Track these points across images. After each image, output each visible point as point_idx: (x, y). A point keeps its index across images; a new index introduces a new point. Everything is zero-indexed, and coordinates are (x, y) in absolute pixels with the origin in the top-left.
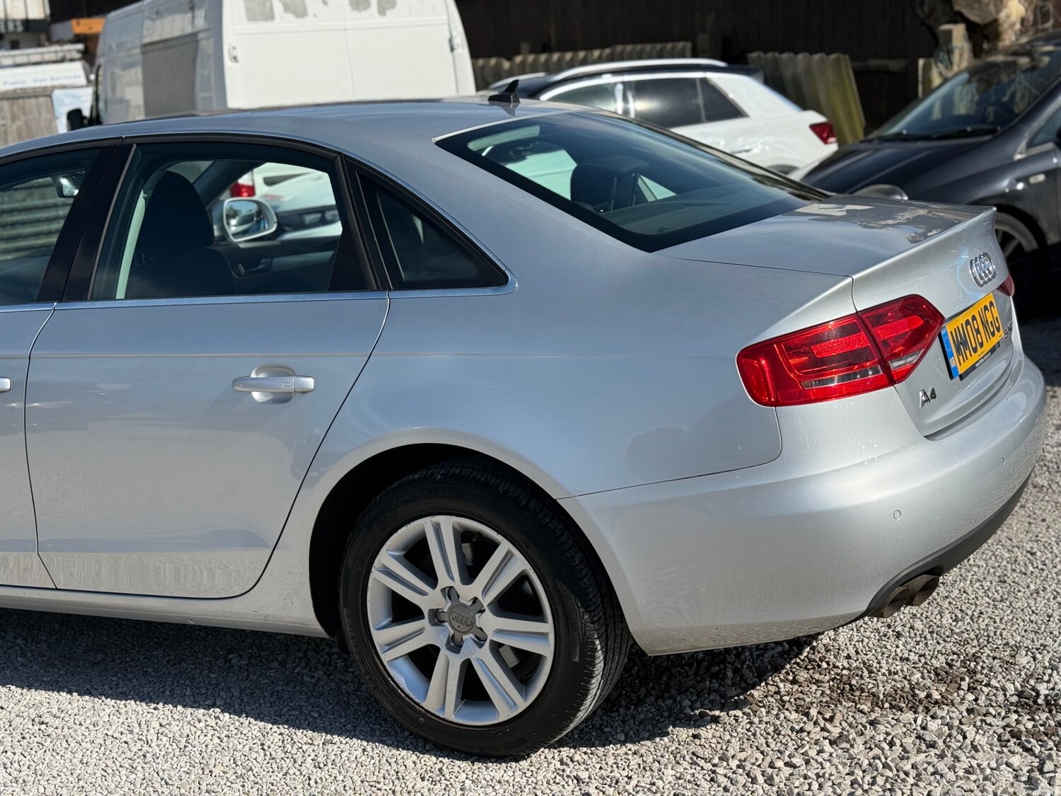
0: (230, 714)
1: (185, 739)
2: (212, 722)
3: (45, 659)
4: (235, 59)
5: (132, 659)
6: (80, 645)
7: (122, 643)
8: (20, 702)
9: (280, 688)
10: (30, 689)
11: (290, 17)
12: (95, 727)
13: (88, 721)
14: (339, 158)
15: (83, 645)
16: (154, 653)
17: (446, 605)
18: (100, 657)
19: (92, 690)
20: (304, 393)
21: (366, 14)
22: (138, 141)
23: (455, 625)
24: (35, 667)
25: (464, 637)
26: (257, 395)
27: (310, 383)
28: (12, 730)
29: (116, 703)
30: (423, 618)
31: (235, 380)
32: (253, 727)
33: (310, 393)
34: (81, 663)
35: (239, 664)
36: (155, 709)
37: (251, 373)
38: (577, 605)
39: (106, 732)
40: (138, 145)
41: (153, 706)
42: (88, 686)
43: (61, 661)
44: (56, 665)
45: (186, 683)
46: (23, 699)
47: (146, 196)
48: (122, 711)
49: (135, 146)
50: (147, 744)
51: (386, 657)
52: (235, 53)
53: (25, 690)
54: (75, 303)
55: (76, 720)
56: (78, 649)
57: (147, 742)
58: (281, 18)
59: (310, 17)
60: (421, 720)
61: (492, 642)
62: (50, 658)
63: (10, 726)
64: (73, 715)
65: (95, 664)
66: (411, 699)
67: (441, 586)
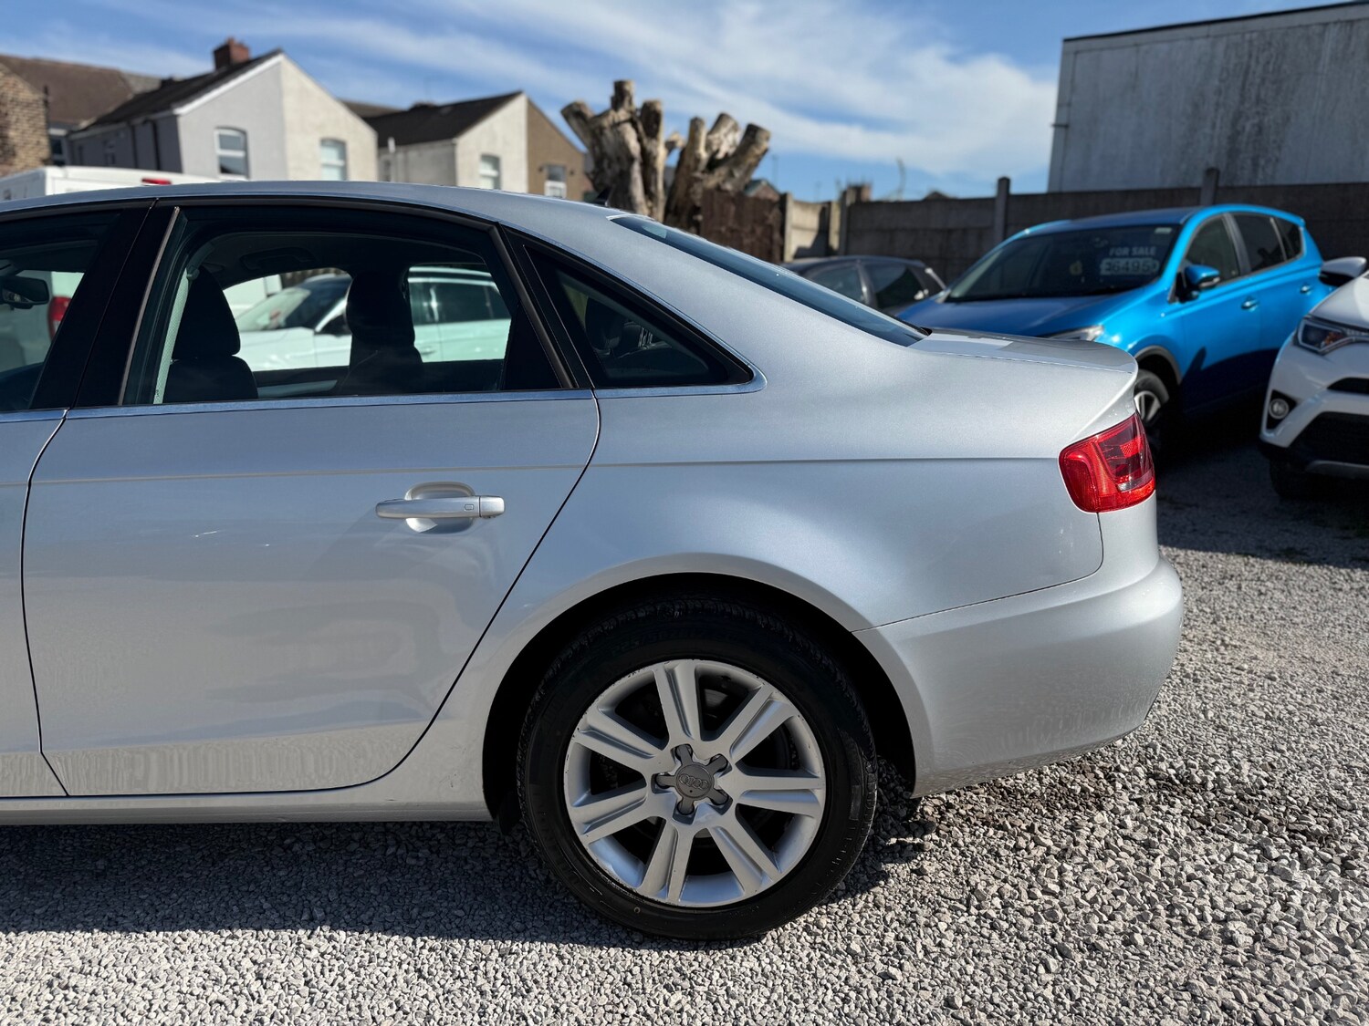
0: (346, 931)
1: (303, 979)
2: (325, 946)
3: (21, 877)
5: (150, 862)
6: (64, 850)
7: (124, 840)
8: (12, 955)
9: (386, 880)
10: (20, 931)
12: (156, 982)
13: (141, 974)
14: (496, 230)
15: (69, 849)
16: (177, 849)
17: (674, 767)
18: (101, 864)
19: (120, 920)
20: (489, 517)
22: (182, 203)
23: (686, 789)
24: (13, 894)
25: (697, 804)
26: (413, 523)
27: (497, 504)
28: (19, 1007)
29: (167, 936)
30: (644, 785)
31: (379, 504)
32: (391, 946)
33: (497, 518)
34: (77, 877)
35: (305, 851)
36: (233, 937)
37: (405, 494)
38: (861, 754)
39: (177, 988)
40: (181, 207)
41: (226, 933)
42: (110, 914)
43: (46, 878)
44: (41, 886)
45: (251, 889)
46: (15, 949)
47: (191, 276)
48: (184, 947)
49: (177, 209)
50: (253, 999)
51: (585, 840)
53: (12, 935)
54: (99, 410)
55: (120, 975)
56: (63, 856)
57: (252, 995)
60: (637, 910)
61: (739, 806)
62: (27, 875)
63: (13, 999)
64: (110, 965)
65: (99, 876)
66: (621, 886)
67: (671, 745)
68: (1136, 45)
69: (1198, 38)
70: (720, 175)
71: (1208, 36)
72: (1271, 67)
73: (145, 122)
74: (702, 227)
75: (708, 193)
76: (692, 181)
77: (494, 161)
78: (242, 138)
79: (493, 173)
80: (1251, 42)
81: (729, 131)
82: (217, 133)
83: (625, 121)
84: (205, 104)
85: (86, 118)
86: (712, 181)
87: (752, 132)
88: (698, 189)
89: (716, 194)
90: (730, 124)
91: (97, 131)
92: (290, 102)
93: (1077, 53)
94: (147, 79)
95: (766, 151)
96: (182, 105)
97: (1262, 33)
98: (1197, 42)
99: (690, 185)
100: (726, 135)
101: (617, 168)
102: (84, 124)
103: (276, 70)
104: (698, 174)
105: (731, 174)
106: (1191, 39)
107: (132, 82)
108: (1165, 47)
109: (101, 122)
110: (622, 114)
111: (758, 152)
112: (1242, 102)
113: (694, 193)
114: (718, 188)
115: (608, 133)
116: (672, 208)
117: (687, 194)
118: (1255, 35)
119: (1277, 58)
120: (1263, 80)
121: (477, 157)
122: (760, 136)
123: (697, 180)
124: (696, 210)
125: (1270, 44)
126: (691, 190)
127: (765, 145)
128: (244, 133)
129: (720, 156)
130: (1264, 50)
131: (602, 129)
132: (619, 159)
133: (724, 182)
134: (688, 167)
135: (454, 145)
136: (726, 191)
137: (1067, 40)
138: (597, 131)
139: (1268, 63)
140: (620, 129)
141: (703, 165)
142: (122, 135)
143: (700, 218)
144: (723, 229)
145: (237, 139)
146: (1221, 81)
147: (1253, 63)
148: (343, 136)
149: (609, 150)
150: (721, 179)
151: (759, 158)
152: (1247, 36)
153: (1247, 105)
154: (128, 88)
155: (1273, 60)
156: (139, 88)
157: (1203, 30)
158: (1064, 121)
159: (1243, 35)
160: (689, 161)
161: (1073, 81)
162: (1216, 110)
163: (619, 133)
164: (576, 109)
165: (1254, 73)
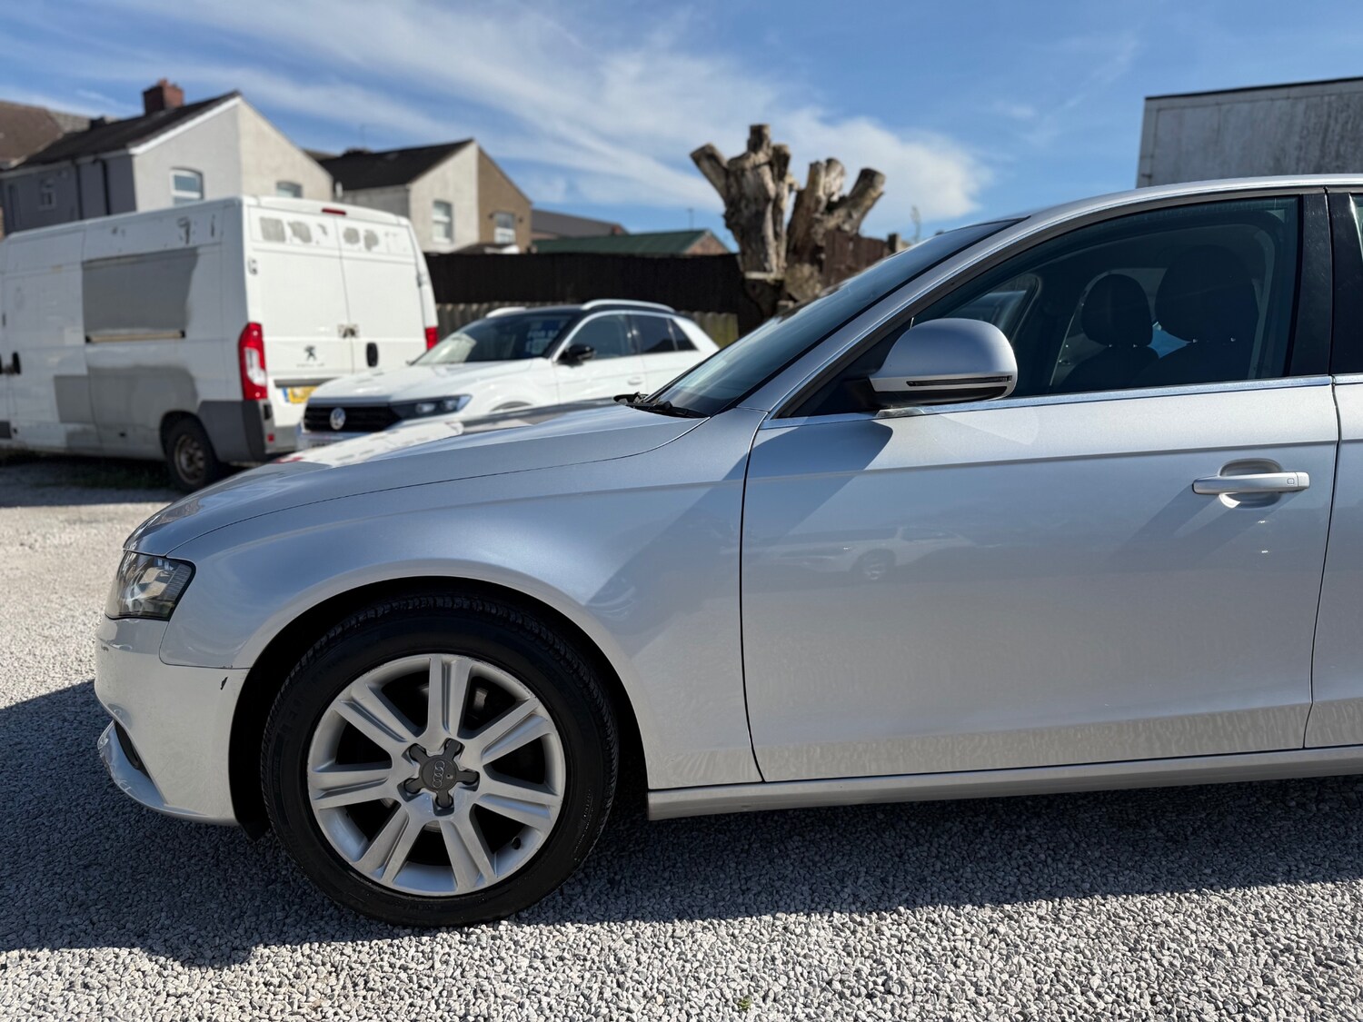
4: (254, 271)
11: (297, 241)
21: (356, 247)
52: (253, 266)
58: (291, 240)
59: (313, 243)
68: (1218, 104)
69: (1278, 99)
70: (839, 217)
71: (1288, 98)
72: (1349, 126)
73: (94, 162)
74: (825, 266)
75: (828, 233)
76: (812, 223)
77: (446, 207)
78: (198, 179)
79: (445, 219)
80: (1330, 104)
81: (838, 176)
82: (173, 173)
83: (765, 164)
84: (161, 145)
85: (17, 156)
86: (831, 222)
87: (868, 178)
88: (819, 231)
89: (838, 234)
90: (838, 169)
91: (33, 170)
92: (246, 144)
93: (1159, 110)
94: (76, 118)
95: (881, 194)
96: (137, 145)
97: (1340, 95)
98: (1278, 103)
99: (810, 226)
100: (835, 179)
101: (753, 208)
102: (14, 163)
103: (233, 112)
104: (818, 215)
105: (850, 216)
106: (1272, 100)
107: (61, 121)
108: (1246, 107)
109: (30, 162)
110: (761, 157)
111: (874, 194)
112: (1323, 157)
113: (816, 233)
114: (838, 228)
115: (749, 175)
116: (791, 247)
117: (808, 233)
118: (1333, 98)
119: (1355, 119)
120: (1342, 138)
121: (429, 203)
122: (877, 179)
123: (819, 221)
124: (819, 249)
125: (1348, 106)
126: (813, 230)
127: (882, 188)
128: (200, 174)
129: (835, 198)
130: (1342, 112)
131: (743, 170)
132: (756, 199)
133: (844, 222)
134: (808, 209)
135: (407, 191)
136: (845, 232)
137: (1148, 99)
138: (739, 173)
139: (1347, 123)
140: (760, 170)
141: (822, 207)
142: (65, 175)
143: (823, 256)
144: (843, 267)
145: (193, 181)
146: (1301, 138)
147: (1332, 122)
148: (298, 179)
149: (748, 190)
150: (840, 220)
151: (875, 200)
152: (1326, 99)
153: (1327, 160)
154: (57, 127)
155: (1352, 120)
156: (68, 128)
157: (1284, 92)
158: (1147, 171)
159: (1322, 97)
160: (808, 202)
161: (1155, 135)
162: (1297, 164)
163: (759, 175)
164: (709, 151)
165: (1333, 131)
